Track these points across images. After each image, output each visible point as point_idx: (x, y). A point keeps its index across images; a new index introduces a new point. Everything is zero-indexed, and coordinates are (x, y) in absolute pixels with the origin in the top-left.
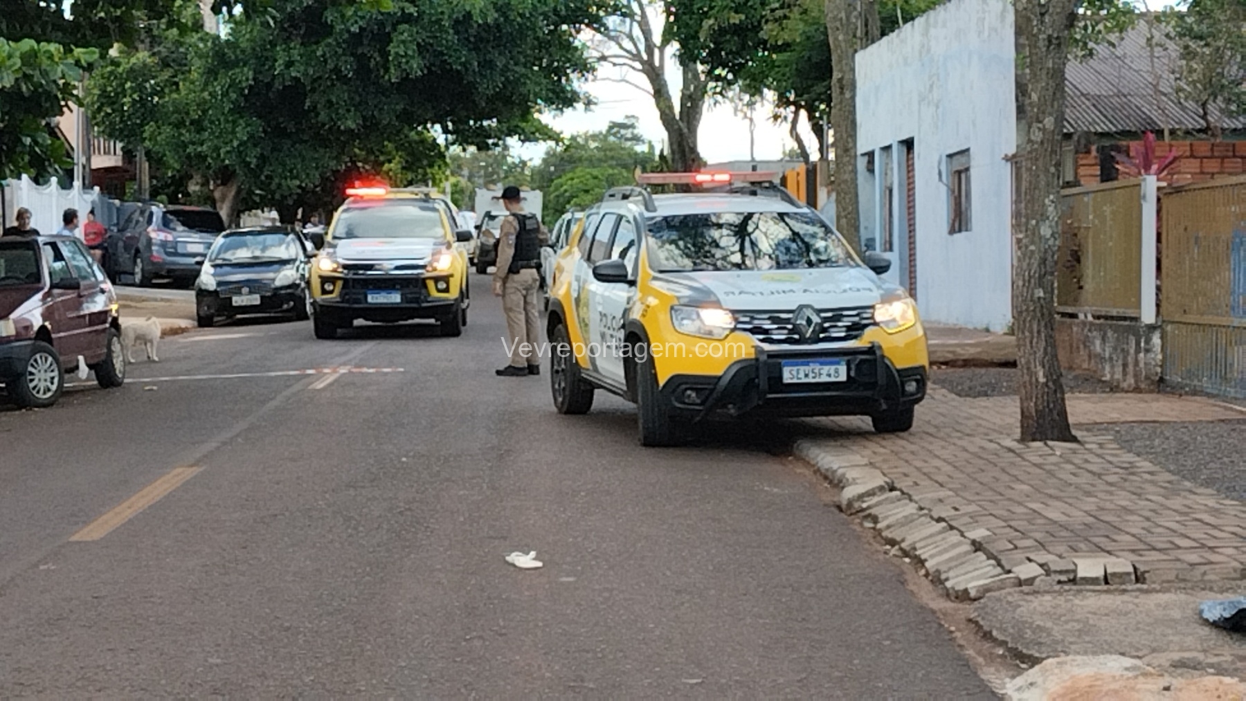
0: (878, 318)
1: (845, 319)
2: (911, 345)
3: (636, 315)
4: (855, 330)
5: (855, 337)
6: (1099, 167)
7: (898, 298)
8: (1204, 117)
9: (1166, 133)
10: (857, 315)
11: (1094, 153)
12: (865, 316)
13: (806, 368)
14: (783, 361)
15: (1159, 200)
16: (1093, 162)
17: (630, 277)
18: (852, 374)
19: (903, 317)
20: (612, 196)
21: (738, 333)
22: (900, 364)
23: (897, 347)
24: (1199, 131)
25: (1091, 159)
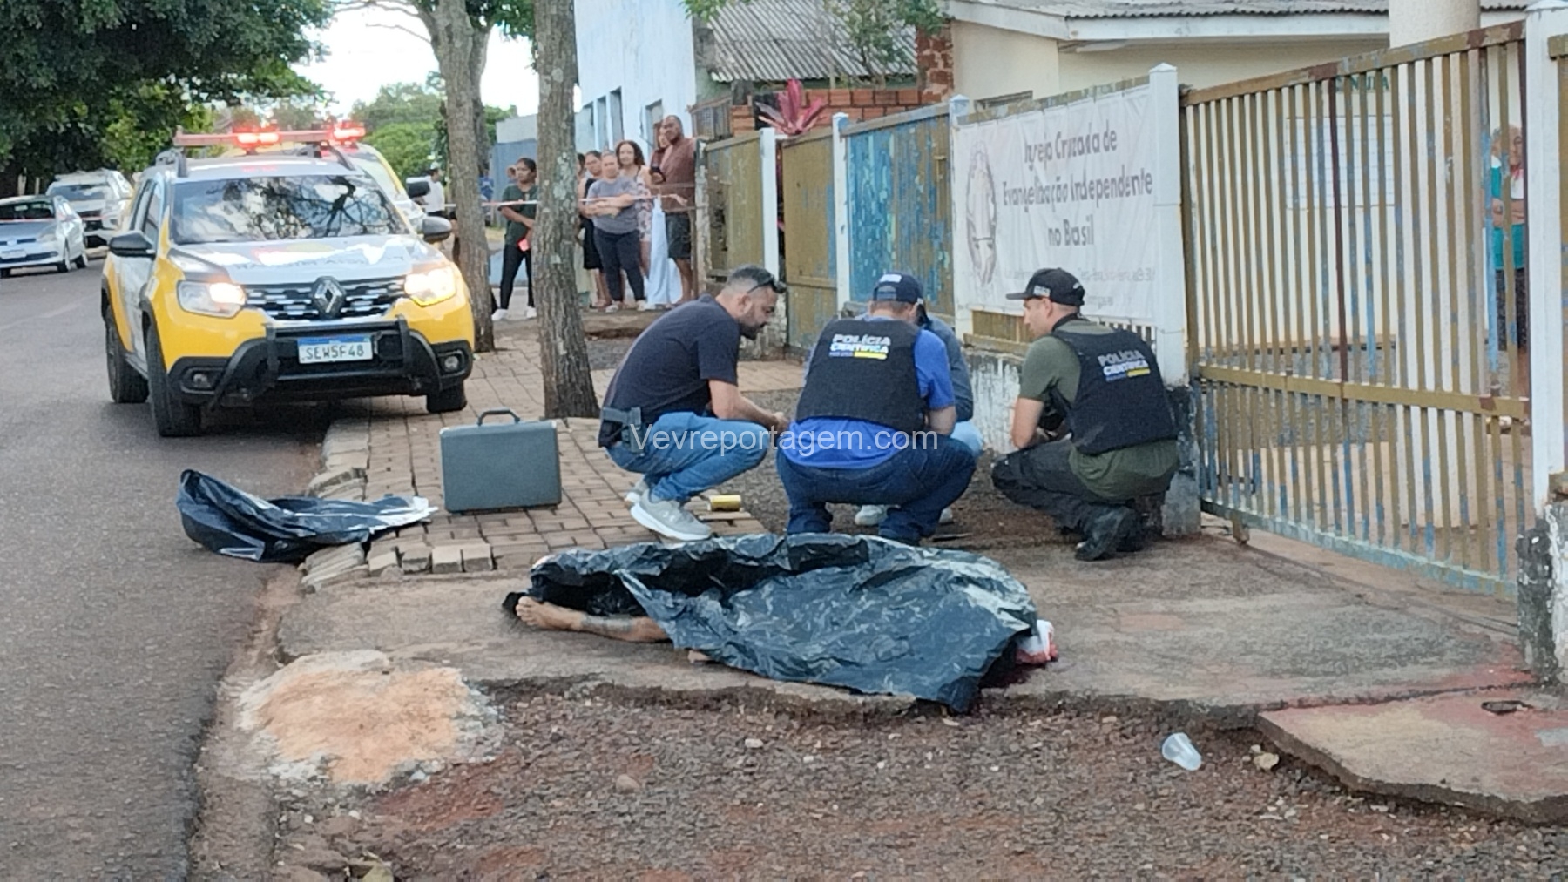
1: (371, 292)
2: (452, 318)
4: (386, 300)
5: (382, 311)
10: (385, 287)
12: (392, 287)
13: (326, 346)
14: (299, 339)
16: (746, 113)
18: (376, 351)
21: (246, 311)
23: (433, 321)
25: (745, 111)
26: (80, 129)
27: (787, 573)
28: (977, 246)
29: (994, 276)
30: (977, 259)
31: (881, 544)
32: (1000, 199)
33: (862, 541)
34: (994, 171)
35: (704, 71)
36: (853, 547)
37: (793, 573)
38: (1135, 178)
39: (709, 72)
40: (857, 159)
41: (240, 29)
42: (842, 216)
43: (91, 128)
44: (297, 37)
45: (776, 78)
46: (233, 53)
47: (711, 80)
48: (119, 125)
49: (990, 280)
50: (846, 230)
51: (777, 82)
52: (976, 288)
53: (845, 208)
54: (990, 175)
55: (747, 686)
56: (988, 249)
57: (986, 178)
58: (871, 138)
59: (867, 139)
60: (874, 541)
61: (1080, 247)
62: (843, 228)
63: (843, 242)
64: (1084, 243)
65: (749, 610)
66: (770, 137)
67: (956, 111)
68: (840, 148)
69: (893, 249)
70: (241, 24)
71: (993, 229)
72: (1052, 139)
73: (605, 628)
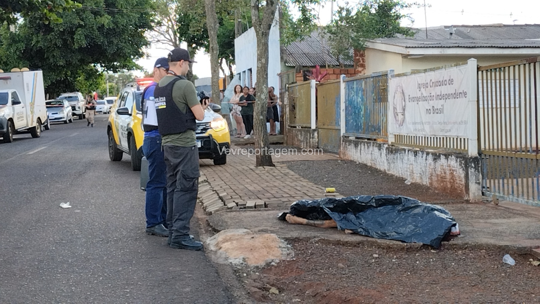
0: (212, 126)
2: (224, 135)
3: (131, 126)
4: (205, 129)
5: (204, 133)
6: (303, 78)
7: (220, 120)
8: (338, 61)
9: (327, 66)
10: (205, 125)
11: (302, 72)
12: (207, 125)
15: (316, 88)
17: (130, 113)
18: (203, 145)
19: (222, 126)
20: (128, 86)
22: (219, 141)
23: (219, 136)
24: (337, 65)
25: (300, 75)
26: (68, 79)
27: (375, 207)
28: (398, 115)
29: (404, 124)
30: (397, 119)
31: (406, 199)
32: (407, 100)
33: (400, 197)
34: (405, 92)
35: (283, 62)
36: (396, 199)
37: (377, 207)
38: (461, 93)
39: (285, 63)
40: (349, 89)
41: (123, 48)
42: (343, 106)
43: (71, 79)
44: (140, 51)
45: (310, 65)
46: (121, 56)
47: (285, 65)
48: (80, 78)
49: (402, 125)
50: (344, 111)
51: (311, 66)
52: (396, 128)
53: (344, 104)
54: (403, 93)
55: (367, 240)
56: (402, 116)
57: (402, 94)
58: (355, 82)
59: (354, 83)
60: (403, 198)
61: (439, 114)
62: (343, 110)
63: (343, 114)
64: (440, 113)
65: (364, 218)
66: (313, 82)
67: (390, 73)
68: (343, 85)
69: (363, 116)
70: (124, 46)
71: (404, 110)
72: (429, 82)
73: (315, 224)
